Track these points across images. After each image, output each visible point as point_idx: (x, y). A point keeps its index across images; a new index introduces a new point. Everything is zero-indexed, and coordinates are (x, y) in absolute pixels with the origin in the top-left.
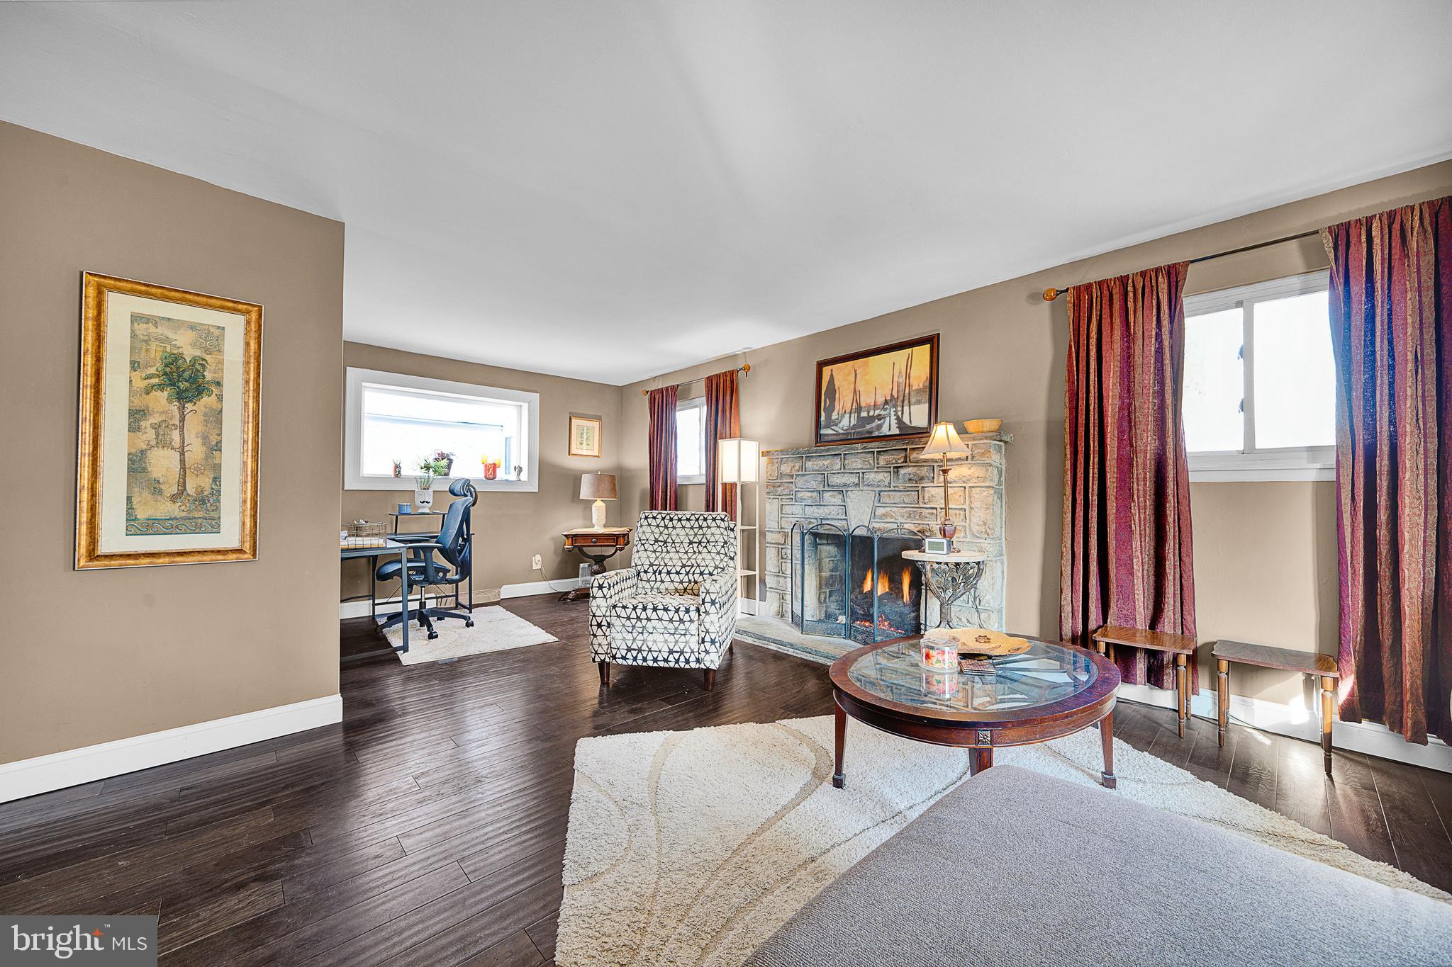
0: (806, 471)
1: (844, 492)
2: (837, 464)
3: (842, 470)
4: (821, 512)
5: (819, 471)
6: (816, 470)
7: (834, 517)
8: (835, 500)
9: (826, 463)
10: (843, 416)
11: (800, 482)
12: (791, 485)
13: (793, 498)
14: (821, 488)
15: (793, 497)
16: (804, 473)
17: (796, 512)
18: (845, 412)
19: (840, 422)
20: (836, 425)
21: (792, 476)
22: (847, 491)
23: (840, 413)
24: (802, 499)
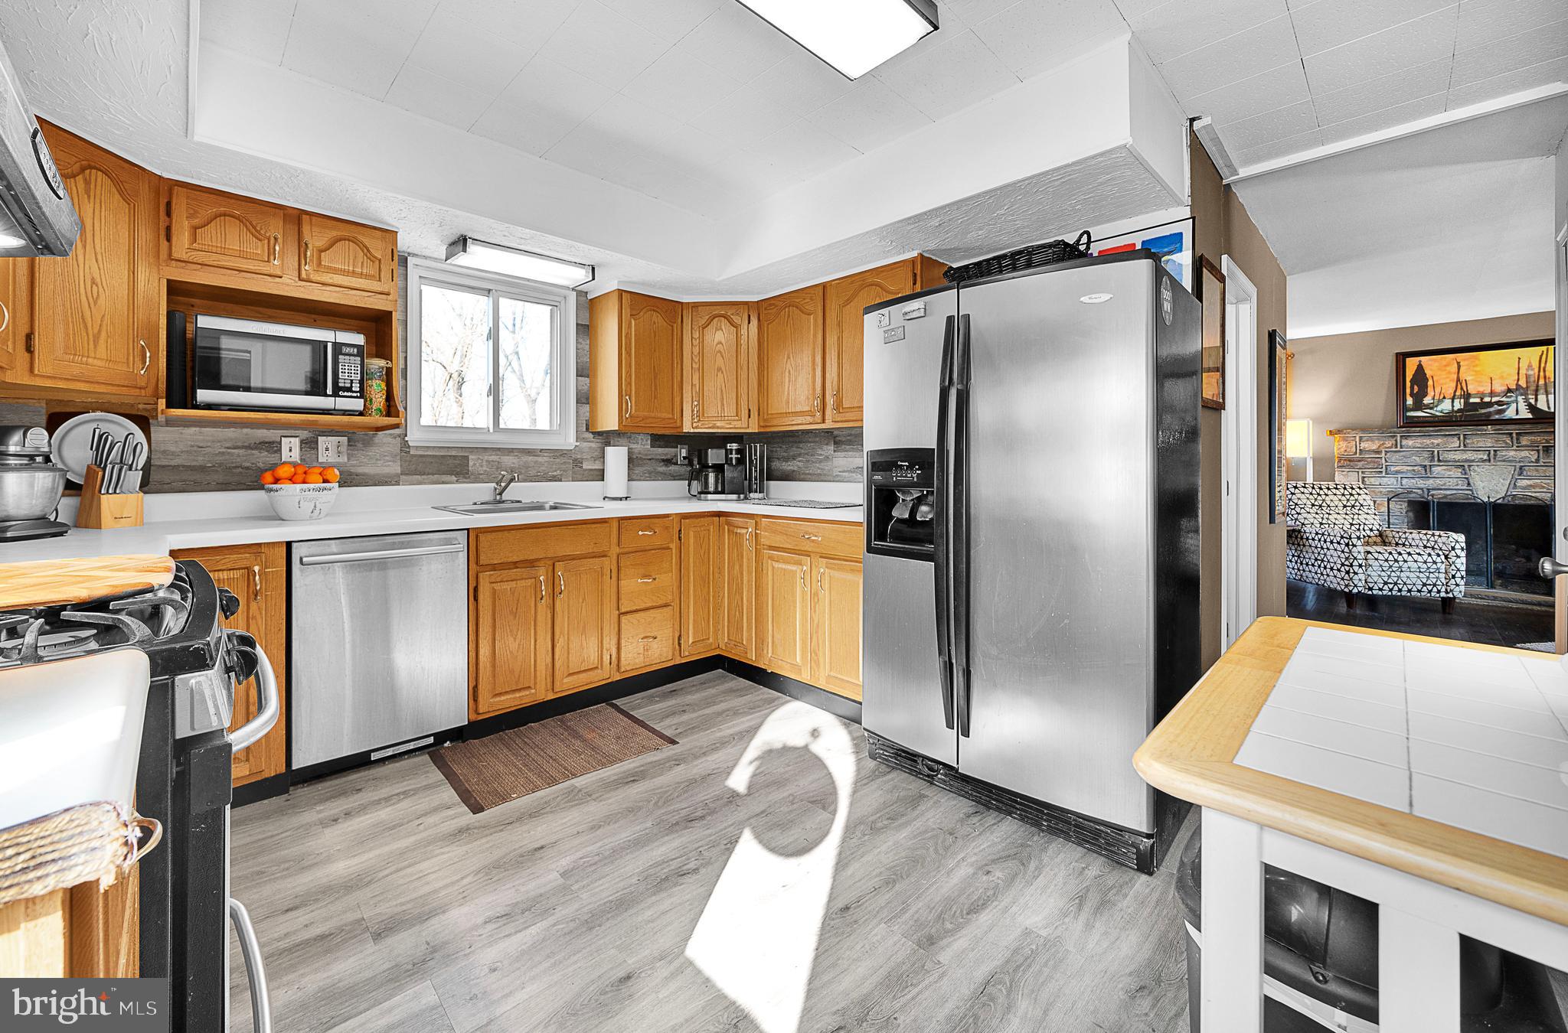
0: (1401, 448)
1: (1466, 467)
2: (1455, 443)
3: (1462, 448)
4: (1430, 483)
5: (1423, 448)
6: (1419, 448)
7: (1451, 487)
8: (1451, 473)
9: (1436, 442)
10: (1440, 401)
11: (1395, 457)
12: (1379, 460)
13: (1380, 470)
14: (1427, 463)
15: (1384, 470)
16: (1399, 449)
17: (1390, 483)
18: (1444, 398)
19: (1437, 406)
20: (1431, 408)
21: (1379, 452)
22: (1469, 466)
23: (1437, 398)
24: (1397, 472)
